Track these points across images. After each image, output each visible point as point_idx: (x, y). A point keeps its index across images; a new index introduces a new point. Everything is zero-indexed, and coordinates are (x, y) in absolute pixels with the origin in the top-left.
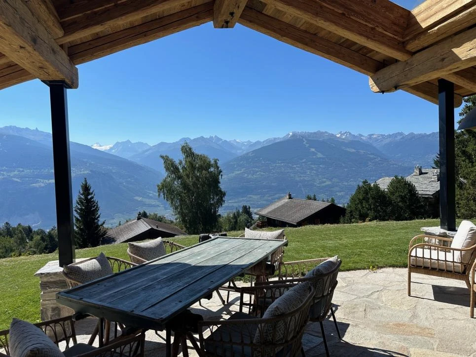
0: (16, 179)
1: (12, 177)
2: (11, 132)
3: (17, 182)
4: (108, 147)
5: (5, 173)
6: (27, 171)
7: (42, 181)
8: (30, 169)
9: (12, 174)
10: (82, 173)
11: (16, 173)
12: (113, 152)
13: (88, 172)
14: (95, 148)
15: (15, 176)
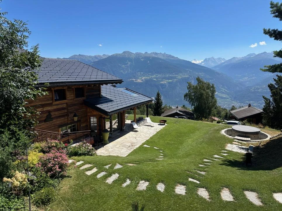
0: (154, 79)
1: (153, 78)
2: (154, 55)
3: (155, 80)
4: (200, 62)
5: (150, 76)
6: (159, 76)
7: (165, 80)
8: (160, 74)
9: (153, 77)
10: (185, 76)
11: (155, 76)
12: (203, 64)
13: (188, 76)
14: (193, 62)
15: (154, 78)
